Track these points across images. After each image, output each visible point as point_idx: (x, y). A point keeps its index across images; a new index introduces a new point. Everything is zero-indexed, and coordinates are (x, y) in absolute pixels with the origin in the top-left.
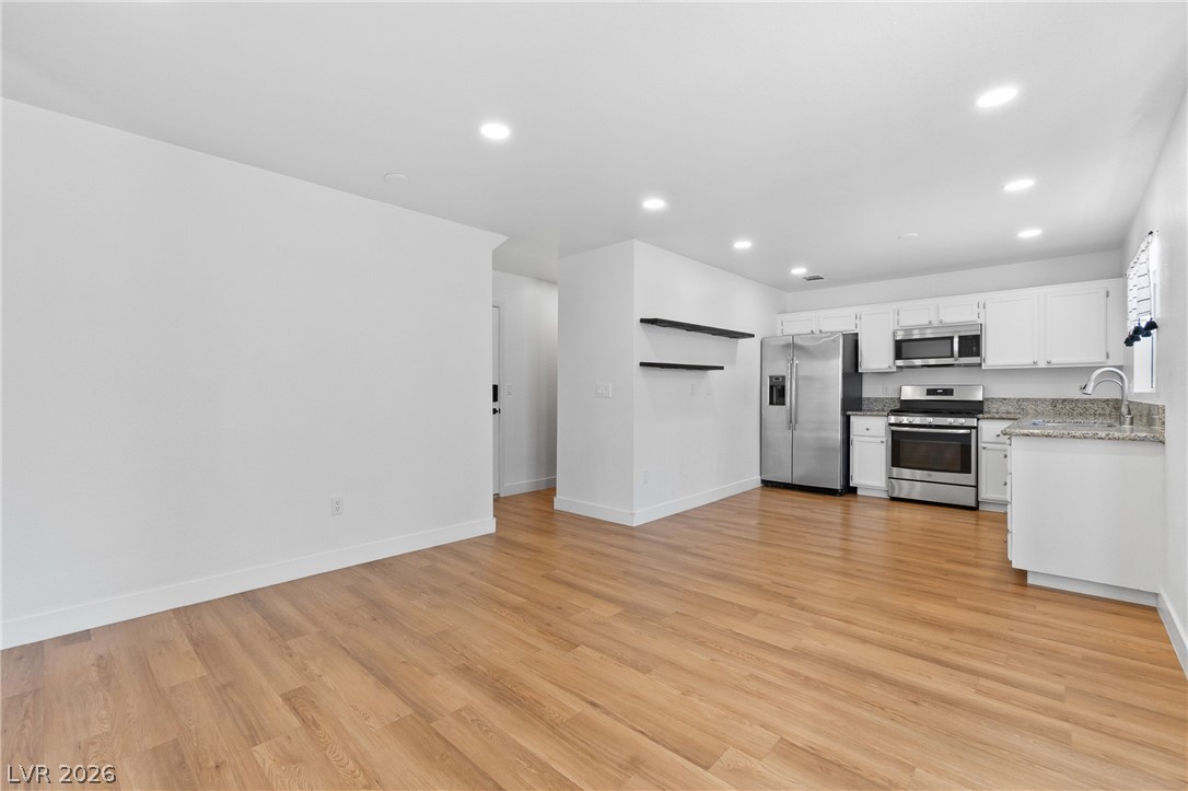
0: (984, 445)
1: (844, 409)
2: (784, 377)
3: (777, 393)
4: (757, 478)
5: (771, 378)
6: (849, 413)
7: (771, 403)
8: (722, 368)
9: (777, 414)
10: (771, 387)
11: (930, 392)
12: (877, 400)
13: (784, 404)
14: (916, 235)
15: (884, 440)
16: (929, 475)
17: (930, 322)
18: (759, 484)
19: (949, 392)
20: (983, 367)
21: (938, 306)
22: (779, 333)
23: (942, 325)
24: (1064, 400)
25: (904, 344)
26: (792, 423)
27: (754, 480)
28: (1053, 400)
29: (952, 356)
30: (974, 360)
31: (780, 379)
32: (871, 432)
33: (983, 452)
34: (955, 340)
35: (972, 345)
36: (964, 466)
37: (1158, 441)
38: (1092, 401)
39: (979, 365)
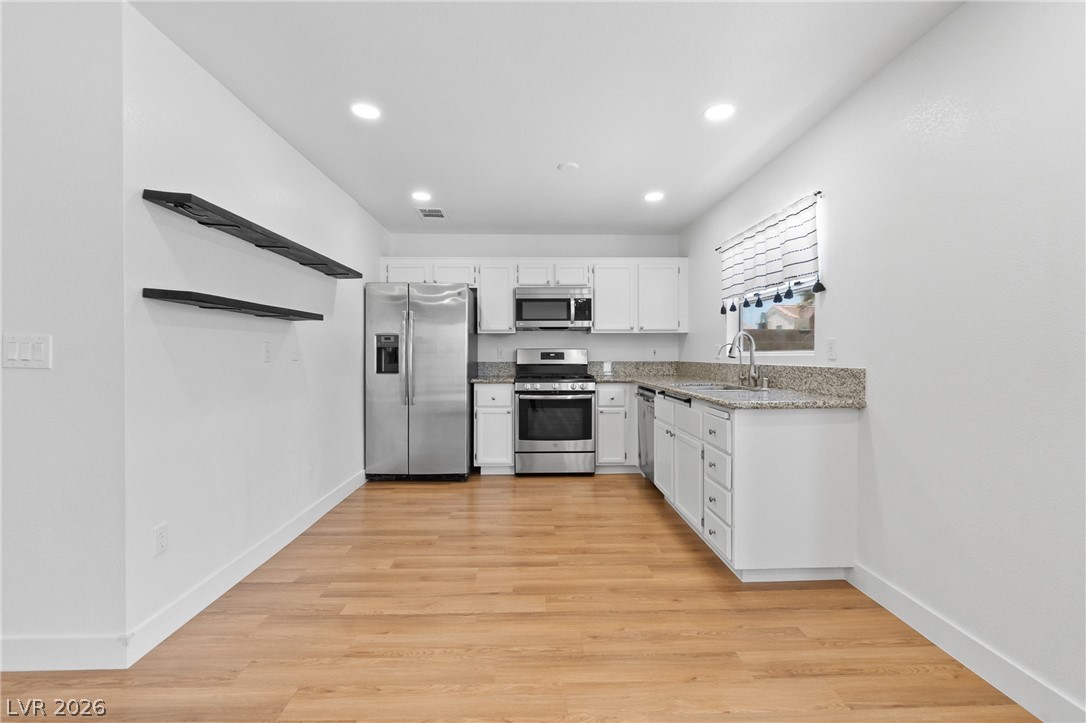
0: (601, 409)
1: (470, 377)
2: (396, 337)
3: (388, 357)
4: (361, 473)
5: (379, 337)
6: (474, 380)
7: (379, 371)
8: (320, 317)
9: (387, 385)
10: (379, 350)
11: (545, 356)
12: (492, 365)
13: (397, 372)
14: (576, 165)
15: (510, 409)
16: (556, 445)
17: (548, 282)
18: (363, 481)
19: (560, 356)
20: (592, 331)
21: (554, 267)
22: (383, 280)
23: (559, 286)
24: (644, 363)
25: (524, 303)
26: (408, 398)
27: (358, 476)
28: (637, 363)
29: (569, 319)
30: (586, 324)
31: (392, 339)
32: (497, 402)
33: (601, 416)
34: (573, 302)
35: (585, 309)
36: (586, 432)
37: (861, 407)
38: (662, 364)
39: (588, 329)
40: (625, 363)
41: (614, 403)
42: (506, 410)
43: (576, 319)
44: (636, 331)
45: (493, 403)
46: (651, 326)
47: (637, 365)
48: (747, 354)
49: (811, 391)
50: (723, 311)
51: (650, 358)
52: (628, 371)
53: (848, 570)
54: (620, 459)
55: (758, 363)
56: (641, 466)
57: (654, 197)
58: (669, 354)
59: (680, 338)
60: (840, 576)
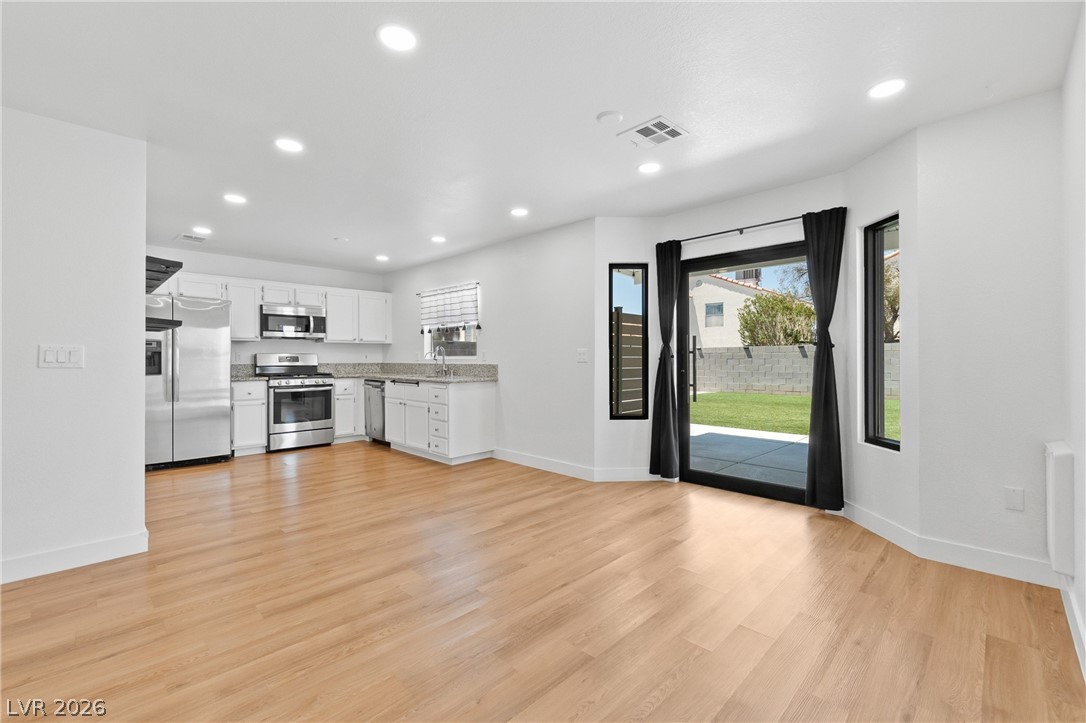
0: (337, 397)
1: (231, 377)
2: (159, 343)
7: (147, 373)
9: (153, 385)
13: (159, 373)
15: (265, 401)
16: (304, 426)
17: (289, 303)
19: (295, 359)
20: (325, 341)
21: (295, 291)
25: (270, 317)
26: (173, 396)
29: (307, 331)
30: (321, 335)
31: (154, 345)
32: (252, 396)
33: (337, 402)
34: (311, 319)
35: (321, 324)
36: (327, 414)
37: (496, 381)
38: (372, 364)
39: (321, 339)
40: (345, 364)
41: (346, 392)
42: (260, 402)
43: (314, 332)
44: (357, 342)
45: (249, 397)
46: (369, 338)
47: (354, 366)
48: (441, 357)
49: (475, 376)
50: (422, 332)
51: (363, 360)
52: (347, 370)
53: (492, 451)
54: (350, 431)
55: (447, 363)
56: (367, 434)
57: (382, 258)
58: (376, 358)
59: (384, 347)
60: (488, 456)
